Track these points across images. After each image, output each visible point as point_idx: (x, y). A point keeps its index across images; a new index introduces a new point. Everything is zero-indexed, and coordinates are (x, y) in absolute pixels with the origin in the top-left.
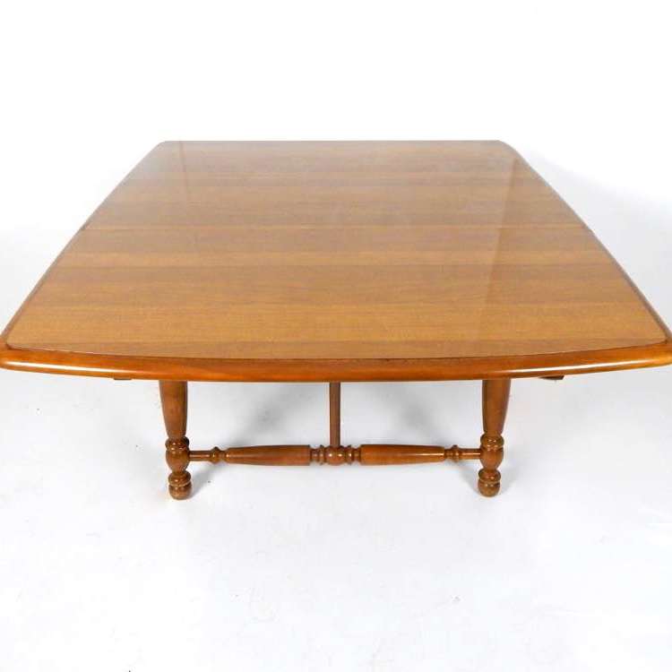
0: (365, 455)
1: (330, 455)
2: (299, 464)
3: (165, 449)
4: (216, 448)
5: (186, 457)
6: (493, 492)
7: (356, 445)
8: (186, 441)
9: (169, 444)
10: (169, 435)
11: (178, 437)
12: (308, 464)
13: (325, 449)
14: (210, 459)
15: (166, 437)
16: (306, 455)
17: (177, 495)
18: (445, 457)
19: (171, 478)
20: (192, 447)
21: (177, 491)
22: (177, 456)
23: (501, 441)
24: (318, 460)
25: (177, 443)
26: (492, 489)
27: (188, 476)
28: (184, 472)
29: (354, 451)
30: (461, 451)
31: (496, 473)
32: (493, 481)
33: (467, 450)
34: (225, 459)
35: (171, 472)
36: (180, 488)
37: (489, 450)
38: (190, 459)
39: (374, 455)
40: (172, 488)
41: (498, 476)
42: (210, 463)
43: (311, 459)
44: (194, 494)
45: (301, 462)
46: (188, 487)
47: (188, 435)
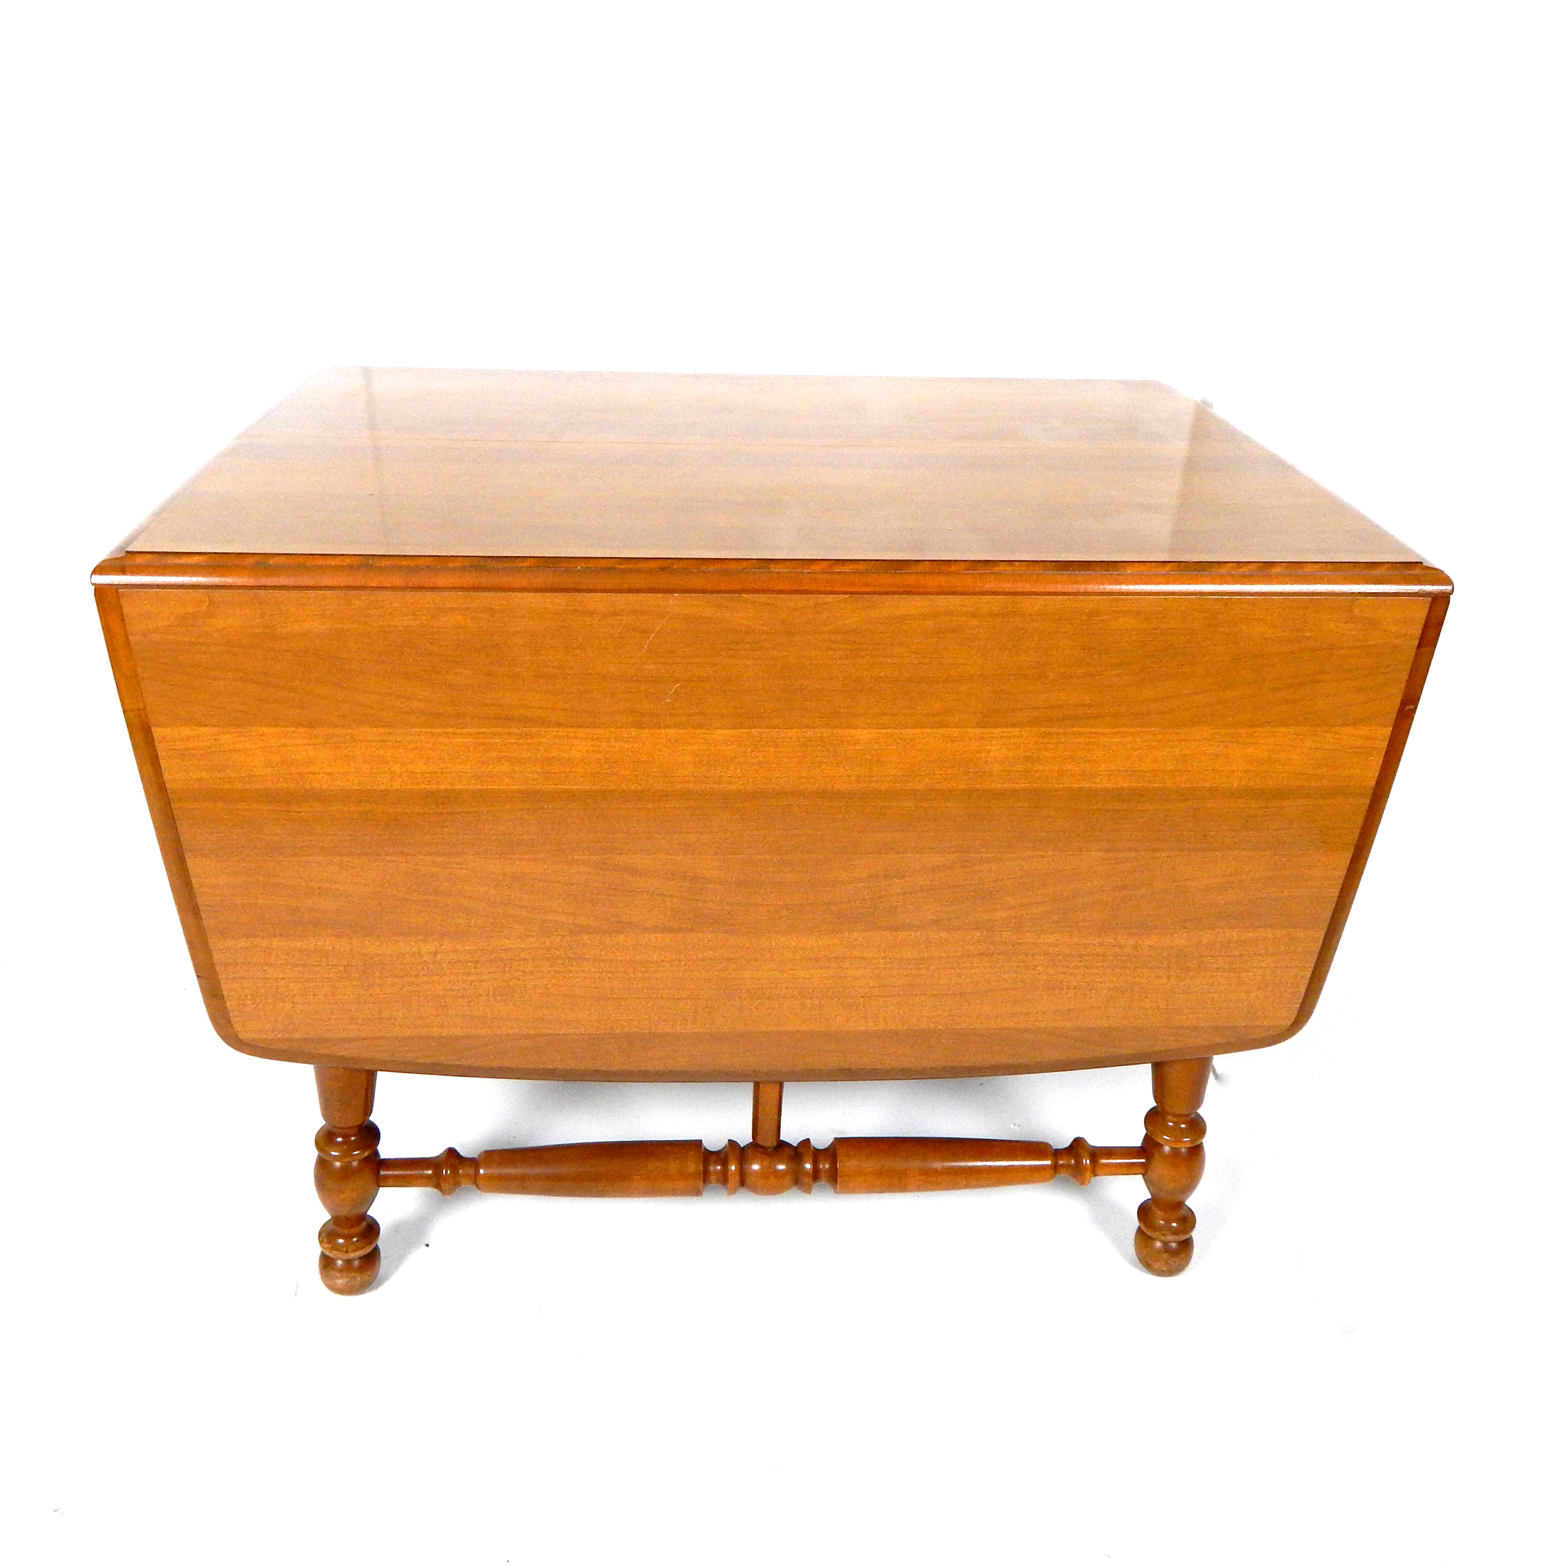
0: (847, 1164)
1: (756, 1167)
2: (674, 1192)
3: (314, 1153)
4: (452, 1153)
5: (367, 1176)
6: (1175, 1261)
7: (822, 1139)
8: (372, 1134)
9: (325, 1139)
10: (325, 1116)
11: (353, 1120)
12: (697, 1192)
13: (743, 1150)
14: (437, 1181)
15: (319, 1122)
16: (693, 1166)
17: (340, 1282)
18: (1055, 1168)
19: (327, 1235)
20: (387, 1150)
21: (341, 1271)
22: (346, 1174)
23: (1197, 1127)
24: (724, 1179)
25: (345, 1136)
26: (1174, 1253)
27: (372, 1229)
28: (364, 1217)
29: (818, 1155)
30: (1097, 1153)
31: (1183, 1212)
32: (1175, 1232)
33: (1110, 1152)
34: (475, 1180)
35: (326, 1216)
36: (348, 1262)
37: (1167, 1149)
38: (380, 1182)
39: (869, 1164)
40: (326, 1263)
41: (1188, 1220)
42: (434, 1191)
43: (705, 1177)
44: (386, 1278)
45: (681, 1184)
46: (371, 1259)
47: (375, 1118)
